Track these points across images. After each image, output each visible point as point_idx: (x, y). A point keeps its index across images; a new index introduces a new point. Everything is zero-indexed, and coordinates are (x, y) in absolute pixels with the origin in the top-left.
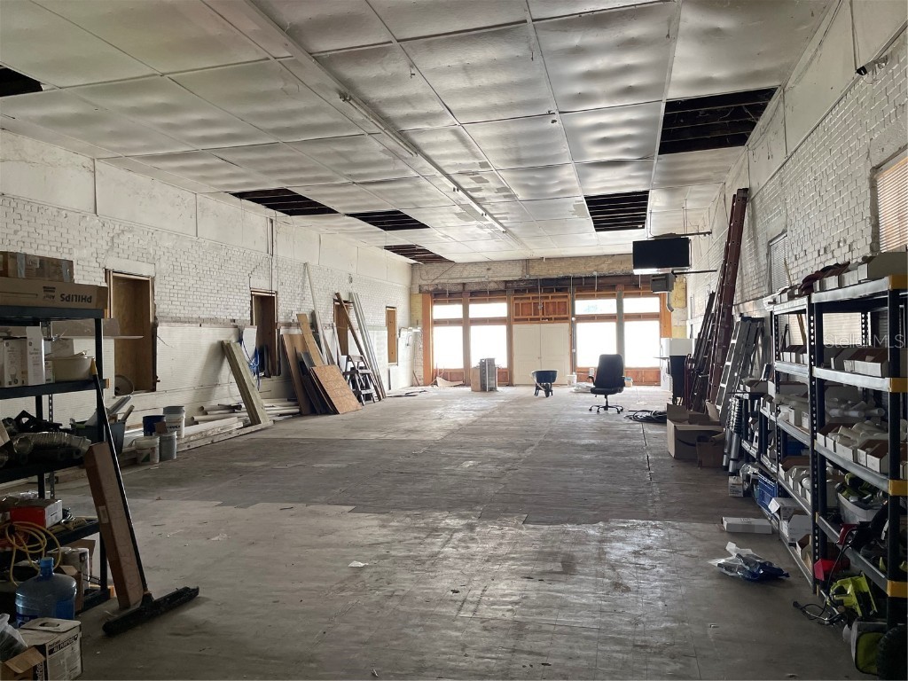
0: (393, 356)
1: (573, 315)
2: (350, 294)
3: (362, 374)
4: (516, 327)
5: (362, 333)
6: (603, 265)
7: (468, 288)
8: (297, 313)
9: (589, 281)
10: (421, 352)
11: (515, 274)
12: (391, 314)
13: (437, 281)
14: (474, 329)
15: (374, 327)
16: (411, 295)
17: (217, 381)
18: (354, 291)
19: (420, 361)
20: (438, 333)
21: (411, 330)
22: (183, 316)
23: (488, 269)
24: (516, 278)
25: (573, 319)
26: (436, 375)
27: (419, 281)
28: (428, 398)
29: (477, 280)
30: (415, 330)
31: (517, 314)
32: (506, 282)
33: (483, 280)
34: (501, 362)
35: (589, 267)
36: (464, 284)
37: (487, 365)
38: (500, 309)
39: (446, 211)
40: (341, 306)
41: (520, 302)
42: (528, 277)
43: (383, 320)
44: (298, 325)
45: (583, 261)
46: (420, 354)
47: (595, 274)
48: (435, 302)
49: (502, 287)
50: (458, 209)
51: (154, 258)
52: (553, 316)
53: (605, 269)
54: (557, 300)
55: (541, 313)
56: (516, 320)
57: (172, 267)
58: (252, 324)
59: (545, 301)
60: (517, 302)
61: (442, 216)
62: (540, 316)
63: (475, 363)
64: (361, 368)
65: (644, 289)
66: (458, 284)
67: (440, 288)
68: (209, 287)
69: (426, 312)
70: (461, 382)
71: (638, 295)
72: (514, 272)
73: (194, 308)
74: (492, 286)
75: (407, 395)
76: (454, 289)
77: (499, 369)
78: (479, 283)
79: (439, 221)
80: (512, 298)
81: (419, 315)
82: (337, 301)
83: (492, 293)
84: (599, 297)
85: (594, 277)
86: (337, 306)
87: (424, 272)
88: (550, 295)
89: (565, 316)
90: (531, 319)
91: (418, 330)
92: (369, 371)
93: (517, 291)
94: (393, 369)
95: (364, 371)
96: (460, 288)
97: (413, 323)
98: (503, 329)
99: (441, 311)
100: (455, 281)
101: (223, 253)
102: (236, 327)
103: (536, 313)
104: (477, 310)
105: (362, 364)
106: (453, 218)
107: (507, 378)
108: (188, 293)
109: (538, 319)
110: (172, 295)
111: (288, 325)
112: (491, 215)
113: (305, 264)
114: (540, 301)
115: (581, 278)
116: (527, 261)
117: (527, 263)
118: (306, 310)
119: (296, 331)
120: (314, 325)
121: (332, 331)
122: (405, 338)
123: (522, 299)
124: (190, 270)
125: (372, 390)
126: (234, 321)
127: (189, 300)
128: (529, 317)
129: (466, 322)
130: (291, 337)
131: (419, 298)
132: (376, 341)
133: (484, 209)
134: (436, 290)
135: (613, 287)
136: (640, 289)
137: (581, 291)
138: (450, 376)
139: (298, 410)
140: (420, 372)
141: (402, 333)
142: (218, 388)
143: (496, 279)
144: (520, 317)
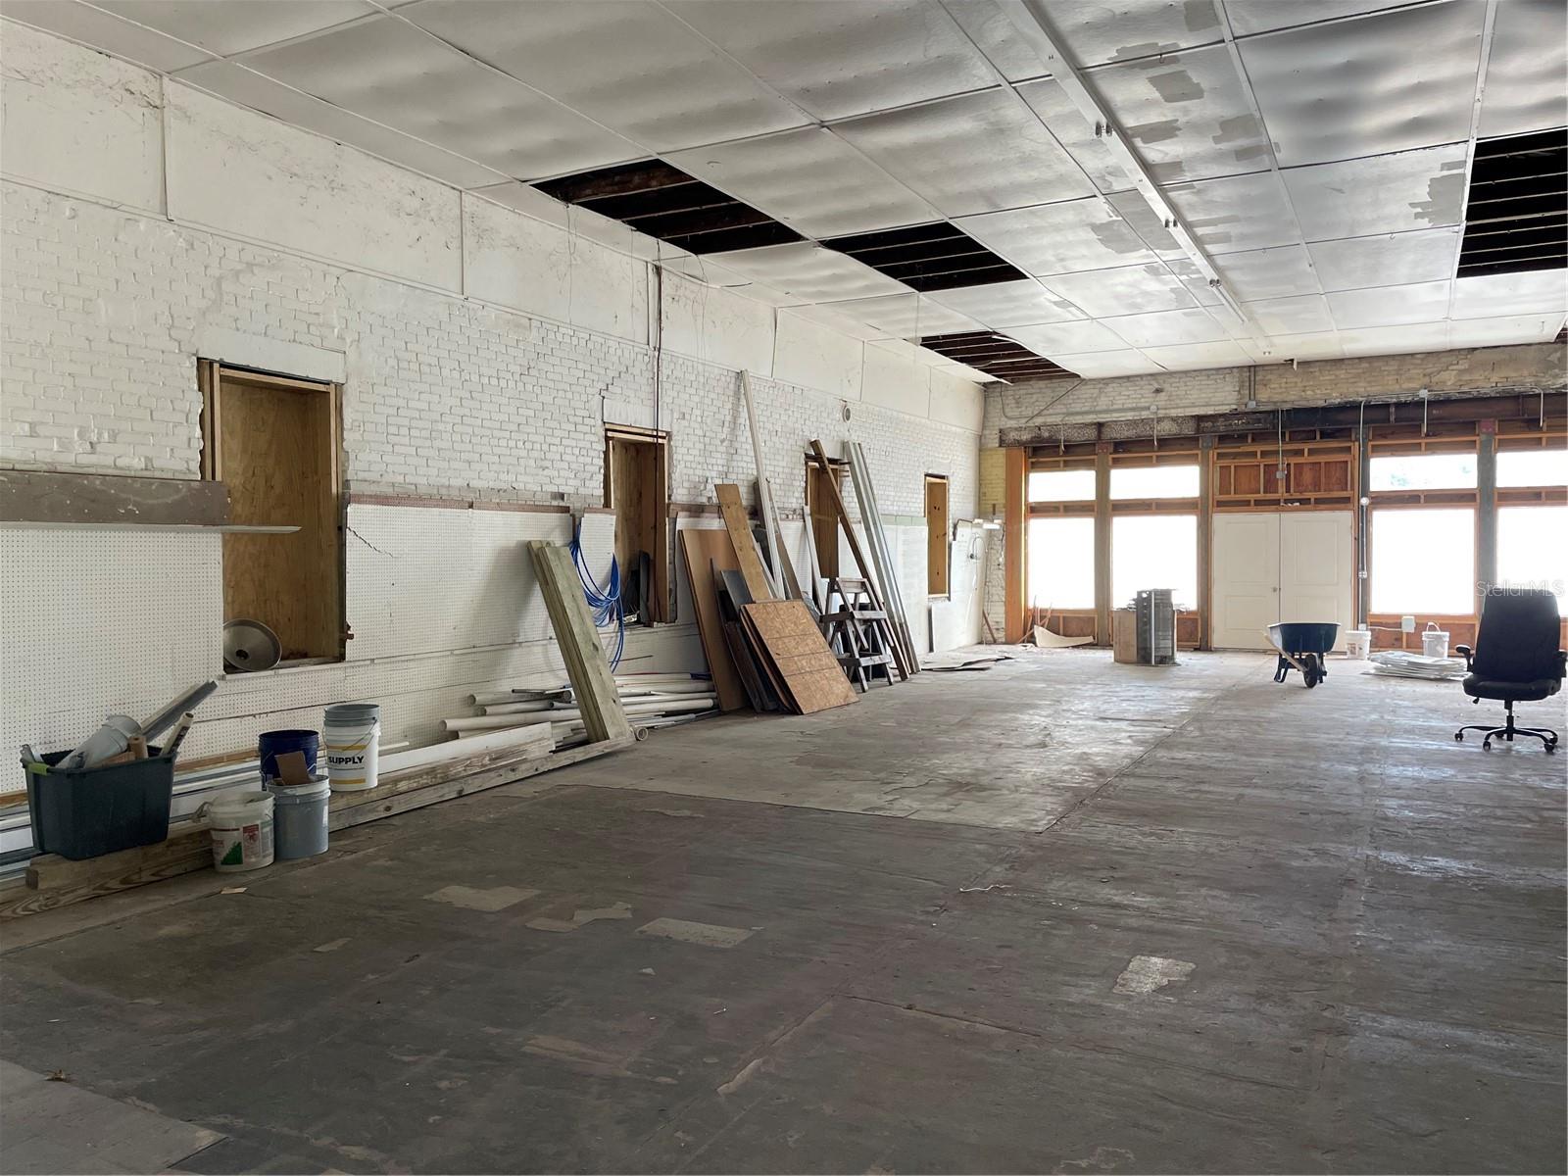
0: (938, 583)
1: (1365, 490)
2: (844, 446)
3: (867, 622)
4: (1221, 520)
5: (868, 529)
6: (1444, 375)
7: (1110, 434)
8: (719, 482)
9: (1406, 413)
10: (1001, 573)
11: (1223, 399)
12: (936, 492)
13: (1039, 421)
14: (1120, 524)
15: (896, 519)
16: (981, 450)
17: (515, 634)
18: (854, 438)
19: (999, 593)
20: (1040, 533)
21: (979, 526)
22: (424, 481)
23: (1158, 391)
24: (1225, 409)
25: (1364, 501)
26: (1033, 623)
27: (999, 422)
28: (1013, 678)
29: (1130, 416)
30: (988, 526)
31: (1224, 490)
32: (1199, 418)
33: (1145, 414)
34: (1186, 599)
35: (1410, 379)
36: (1100, 426)
37: (1151, 607)
38: (1183, 479)
39: (1070, 217)
40: (822, 470)
41: (1231, 463)
42: (1252, 405)
43: (918, 503)
44: (719, 510)
45: (1393, 366)
46: (999, 576)
47: (1424, 394)
48: (1035, 466)
49: (1189, 430)
50: (1101, 211)
51: (341, 338)
52: (1312, 495)
53: (1450, 382)
54: (1323, 459)
55: (1282, 487)
56: (1221, 504)
57: (392, 362)
58: (607, 504)
59: (1294, 460)
60: (1225, 462)
61: (1058, 238)
62: (1281, 493)
63: (1122, 598)
64: (863, 607)
65: (1550, 428)
66: (1086, 425)
67: (1046, 435)
68: (495, 416)
69: (1014, 489)
70: (1090, 639)
71: (1536, 444)
72: (1219, 397)
73: (455, 465)
74: (1167, 428)
75: (967, 667)
76: (1077, 436)
77: (1180, 612)
78: (1133, 423)
79: (1049, 256)
80: (1213, 454)
81: (998, 494)
82: (814, 459)
83: (1165, 442)
84: (1432, 449)
85: (1420, 404)
86: (814, 469)
87: (1011, 401)
88: (1306, 447)
89: (1344, 494)
90: (1258, 503)
91: (995, 525)
92: (883, 615)
93: (1223, 439)
94: (939, 606)
95: (868, 614)
96: (1091, 434)
97: (983, 510)
98: (1189, 523)
99: (1044, 485)
100: (1079, 419)
101: (534, 336)
102: (566, 510)
103: (1270, 485)
104: (1127, 482)
105: (864, 598)
106: (1087, 243)
107: (1197, 634)
108: (441, 427)
109: (1276, 502)
110: (393, 430)
111: (696, 510)
112: (1189, 227)
113: (740, 375)
114: (1281, 461)
115: (1387, 406)
116: (1253, 369)
117: (1252, 373)
118: (741, 477)
119: (713, 523)
120: (756, 512)
121: (800, 524)
122: (967, 542)
123: (1235, 456)
124: (446, 372)
125: (887, 657)
126: (562, 496)
127: (443, 445)
128: (1252, 497)
129: (1103, 510)
130: (703, 536)
131: (998, 459)
132: (901, 548)
133: (1173, 206)
134: (1038, 438)
135: (1469, 426)
136: (1540, 429)
137: (1384, 437)
138: (1064, 625)
139: (709, 703)
140: (998, 614)
141: (959, 530)
142: (517, 652)
143: (1173, 413)
144: (1232, 497)
